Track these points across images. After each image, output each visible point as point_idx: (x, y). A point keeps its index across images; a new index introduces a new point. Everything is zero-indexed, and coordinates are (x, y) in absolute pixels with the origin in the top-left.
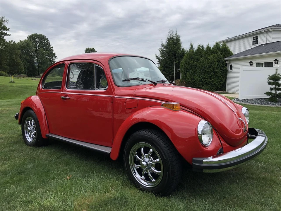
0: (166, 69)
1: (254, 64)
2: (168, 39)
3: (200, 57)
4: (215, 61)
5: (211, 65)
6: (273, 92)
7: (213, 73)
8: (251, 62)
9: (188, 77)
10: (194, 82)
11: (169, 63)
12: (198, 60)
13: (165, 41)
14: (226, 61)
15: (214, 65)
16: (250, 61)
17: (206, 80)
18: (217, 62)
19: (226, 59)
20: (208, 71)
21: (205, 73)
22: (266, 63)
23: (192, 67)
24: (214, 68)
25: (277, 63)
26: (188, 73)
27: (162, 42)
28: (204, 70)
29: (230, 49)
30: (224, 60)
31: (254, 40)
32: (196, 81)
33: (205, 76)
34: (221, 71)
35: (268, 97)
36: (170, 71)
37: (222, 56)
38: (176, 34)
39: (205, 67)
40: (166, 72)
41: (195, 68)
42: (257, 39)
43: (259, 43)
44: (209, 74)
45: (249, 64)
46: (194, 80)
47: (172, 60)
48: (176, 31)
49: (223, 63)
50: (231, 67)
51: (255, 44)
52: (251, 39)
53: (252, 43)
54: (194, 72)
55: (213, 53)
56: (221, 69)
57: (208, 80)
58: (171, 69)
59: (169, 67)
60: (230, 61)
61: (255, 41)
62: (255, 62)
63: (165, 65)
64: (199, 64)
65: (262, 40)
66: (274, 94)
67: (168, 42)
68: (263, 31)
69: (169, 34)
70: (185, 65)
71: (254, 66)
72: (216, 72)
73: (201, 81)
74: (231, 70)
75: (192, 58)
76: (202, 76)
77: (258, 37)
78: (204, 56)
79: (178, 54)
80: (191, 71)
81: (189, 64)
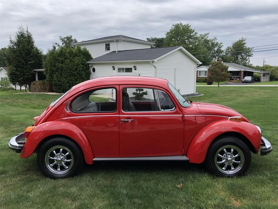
0: (18, 69)
1: (116, 69)
2: (18, 35)
3: (64, 59)
4: (79, 64)
5: (77, 68)
6: (138, 92)
7: (78, 76)
8: (113, 67)
9: (55, 79)
10: (61, 84)
11: (23, 62)
12: (62, 62)
13: (15, 38)
14: (89, 64)
15: (79, 68)
16: (113, 65)
17: (72, 82)
18: (81, 65)
19: (88, 62)
20: (74, 74)
21: (71, 75)
22: (126, 69)
23: (58, 69)
24: (80, 70)
25: (135, 69)
26: (54, 75)
27: (11, 38)
28: (70, 72)
29: (90, 53)
30: (87, 63)
31: (106, 46)
32: (63, 83)
33: (71, 78)
34: (85, 74)
35: (134, 96)
36: (25, 71)
37: (85, 60)
38: (27, 32)
39: (71, 70)
40: (19, 73)
41: (62, 70)
42: (109, 46)
43: (112, 50)
44: (75, 76)
45: (112, 69)
46: (61, 82)
47: (26, 60)
48: (27, 29)
49: (86, 66)
50: (94, 70)
51: (107, 50)
52: (104, 46)
53: (105, 49)
54: (61, 74)
55: (76, 56)
56: (85, 72)
57: (75, 82)
58: (26, 70)
59: (23, 67)
60: (92, 64)
61: (107, 48)
62: (117, 67)
63: (17, 64)
64: (65, 66)
65: (114, 47)
66: (138, 94)
67: (18, 39)
68: (114, 40)
69: (19, 31)
70: (50, 66)
71: (116, 70)
72: (81, 74)
73: (68, 82)
74: (94, 73)
75: (57, 60)
76: (69, 78)
77: (109, 44)
78: (69, 59)
79: (33, 53)
80: (57, 73)
81: (55, 66)
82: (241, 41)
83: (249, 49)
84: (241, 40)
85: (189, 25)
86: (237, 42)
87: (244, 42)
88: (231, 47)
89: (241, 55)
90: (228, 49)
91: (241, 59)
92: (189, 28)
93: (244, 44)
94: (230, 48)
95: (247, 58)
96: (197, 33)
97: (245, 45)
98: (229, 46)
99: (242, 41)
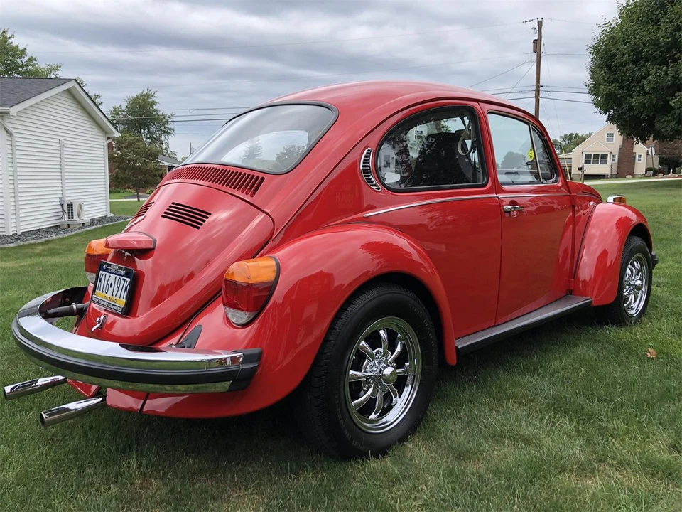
82: (144, 96)
83: (164, 116)
84: (145, 93)
85: (8, 35)
86: (138, 97)
87: (153, 99)
88: (124, 109)
89: (149, 128)
90: (117, 114)
91: (147, 138)
92: (10, 41)
93: (154, 103)
94: (122, 111)
95: (163, 137)
96: (35, 60)
97: (155, 107)
98: (117, 106)
99: (148, 96)
